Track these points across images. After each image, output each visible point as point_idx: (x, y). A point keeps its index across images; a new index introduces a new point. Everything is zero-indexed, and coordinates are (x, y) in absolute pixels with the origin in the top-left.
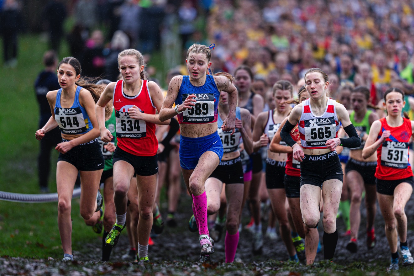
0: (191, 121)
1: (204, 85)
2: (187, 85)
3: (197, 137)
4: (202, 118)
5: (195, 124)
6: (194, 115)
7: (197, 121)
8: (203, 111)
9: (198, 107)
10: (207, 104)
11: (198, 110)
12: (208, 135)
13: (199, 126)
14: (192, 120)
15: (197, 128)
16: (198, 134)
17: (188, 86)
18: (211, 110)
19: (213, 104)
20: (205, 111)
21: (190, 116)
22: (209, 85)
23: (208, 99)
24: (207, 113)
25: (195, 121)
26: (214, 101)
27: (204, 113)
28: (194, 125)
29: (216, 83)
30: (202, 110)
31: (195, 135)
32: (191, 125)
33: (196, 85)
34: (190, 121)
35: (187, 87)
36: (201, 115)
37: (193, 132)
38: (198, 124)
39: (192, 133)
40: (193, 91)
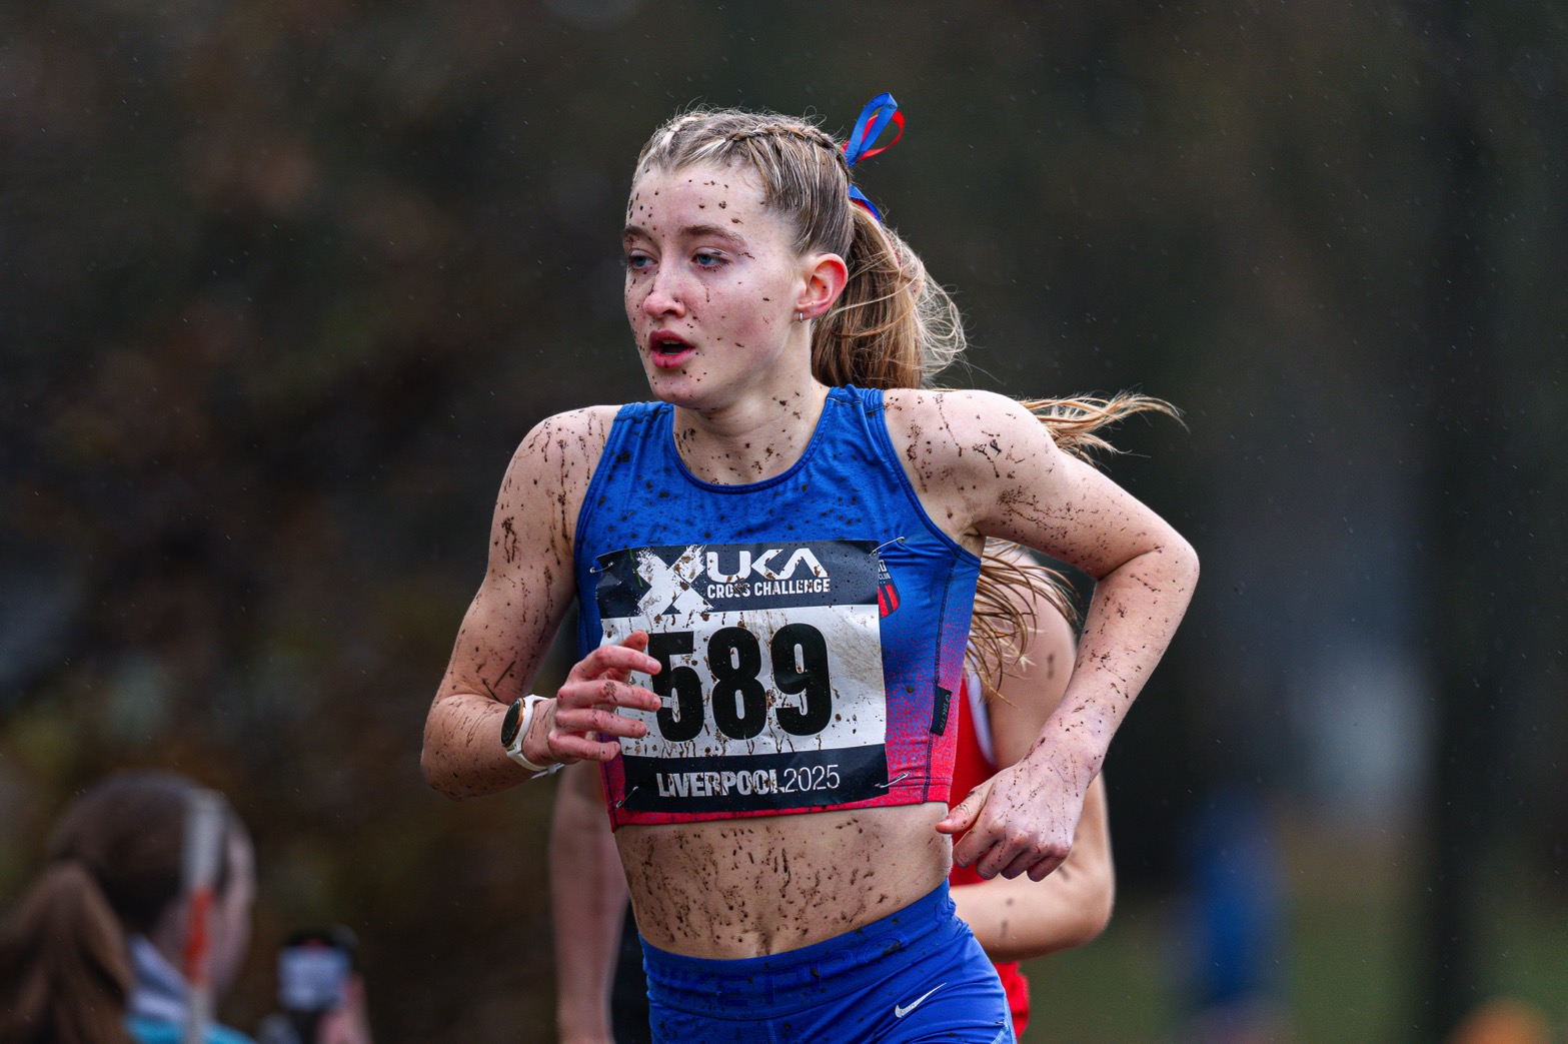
0: (684, 793)
1: (792, 473)
2: (647, 476)
3: (749, 948)
4: (778, 761)
5: (726, 827)
6: (708, 741)
7: (733, 789)
8: (780, 700)
9: (735, 663)
10: (812, 638)
11: (739, 695)
12: (843, 928)
13: (757, 837)
14: (696, 784)
15: (743, 856)
16: (760, 918)
17: (649, 486)
18: (855, 686)
19: (867, 637)
20: (798, 701)
21: (676, 750)
22: (842, 469)
23: (822, 586)
24: (818, 717)
25: (717, 796)
26: (874, 610)
27: (791, 722)
28: (712, 832)
29: (900, 443)
30: (777, 692)
31: (736, 929)
32: (689, 830)
33: (724, 477)
34: (677, 798)
35: (642, 493)
36: (769, 741)
37: (716, 900)
38: (746, 825)
39: (712, 917)
40: (689, 523)
